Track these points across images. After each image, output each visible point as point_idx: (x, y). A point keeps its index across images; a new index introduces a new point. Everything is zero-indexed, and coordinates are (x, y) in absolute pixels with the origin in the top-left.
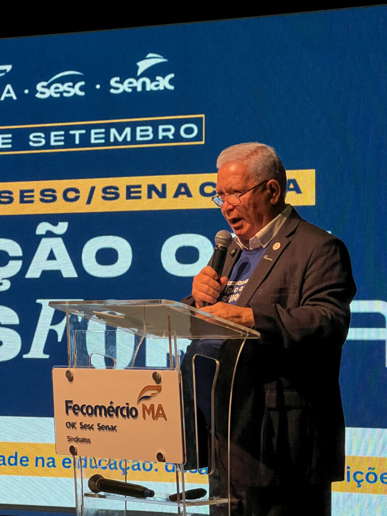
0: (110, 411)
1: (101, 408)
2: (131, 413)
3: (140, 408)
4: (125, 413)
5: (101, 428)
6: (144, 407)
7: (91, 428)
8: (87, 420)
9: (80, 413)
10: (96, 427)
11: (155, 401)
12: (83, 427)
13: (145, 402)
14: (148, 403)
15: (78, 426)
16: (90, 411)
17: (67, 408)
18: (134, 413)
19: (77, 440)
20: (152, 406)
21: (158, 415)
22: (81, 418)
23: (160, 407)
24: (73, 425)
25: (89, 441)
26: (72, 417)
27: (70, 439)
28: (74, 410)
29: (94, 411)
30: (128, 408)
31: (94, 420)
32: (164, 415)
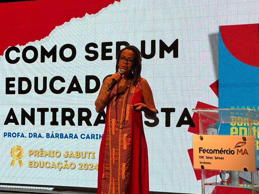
0: (221, 152)
1: (216, 150)
3: (235, 150)
4: (228, 152)
6: (238, 150)
7: (211, 158)
8: (209, 155)
9: (206, 152)
10: (214, 158)
12: (207, 158)
15: (205, 157)
17: (200, 150)
18: (233, 152)
19: (205, 163)
20: (242, 150)
21: (244, 153)
23: (245, 150)
24: (203, 157)
25: (210, 163)
26: (202, 154)
27: (201, 163)
28: (203, 151)
29: (213, 152)
30: (230, 150)
31: (213, 155)
32: (247, 153)
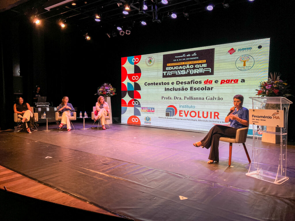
0: (264, 117)
1: (261, 116)
2: (270, 117)
3: (272, 117)
4: (268, 117)
5: (261, 120)
6: (274, 117)
7: (259, 120)
8: (258, 118)
9: (256, 117)
10: (260, 120)
11: (277, 116)
12: (256, 120)
13: (274, 116)
14: (275, 116)
15: (255, 119)
16: (259, 117)
17: (253, 116)
18: (271, 118)
19: (255, 122)
20: (276, 117)
21: (277, 118)
22: (256, 118)
23: (278, 117)
24: (254, 119)
25: (258, 122)
26: (254, 118)
27: (253, 122)
28: (254, 117)
29: (260, 117)
31: (260, 119)
32: (279, 118)
